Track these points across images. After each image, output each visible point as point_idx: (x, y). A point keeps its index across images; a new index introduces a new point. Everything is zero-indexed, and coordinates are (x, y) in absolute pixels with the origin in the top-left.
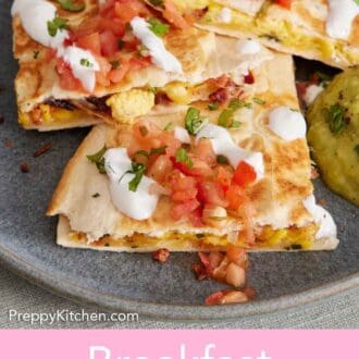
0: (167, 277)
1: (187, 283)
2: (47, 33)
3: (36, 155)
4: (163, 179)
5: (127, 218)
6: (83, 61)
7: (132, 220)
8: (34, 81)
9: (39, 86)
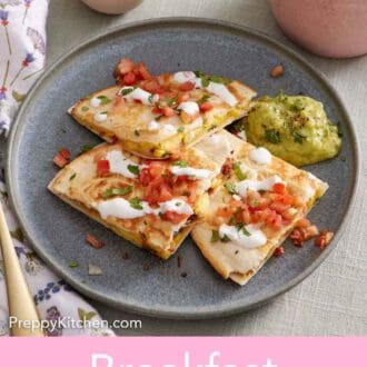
0: (290, 258)
1: (300, 252)
2: (137, 211)
3: (179, 266)
4: (254, 221)
5: (259, 248)
6: (177, 205)
7: (263, 246)
8: (158, 234)
9: (163, 234)
